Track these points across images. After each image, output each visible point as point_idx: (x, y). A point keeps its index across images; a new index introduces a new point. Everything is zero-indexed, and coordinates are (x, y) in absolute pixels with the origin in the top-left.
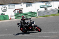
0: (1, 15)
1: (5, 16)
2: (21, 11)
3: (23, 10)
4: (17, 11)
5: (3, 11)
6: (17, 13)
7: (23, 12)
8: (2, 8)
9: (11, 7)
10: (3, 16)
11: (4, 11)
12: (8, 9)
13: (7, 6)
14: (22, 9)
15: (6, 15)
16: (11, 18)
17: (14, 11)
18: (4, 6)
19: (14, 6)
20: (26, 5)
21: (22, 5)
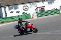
0: (22, 14)
1: (27, 15)
2: (43, 9)
5: (24, 10)
6: (39, 11)
7: (45, 10)
8: (23, 7)
9: (32, 5)
10: (25, 15)
11: (26, 10)
12: (29, 8)
13: (28, 5)
14: (44, 7)
15: (28, 14)
16: (33, 16)
18: (25, 5)
19: (36, 5)
20: (48, 2)
21: (43, 3)
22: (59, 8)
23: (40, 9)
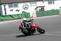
1: (26, 15)
2: (43, 9)
3: (45, 8)
4: (38, 8)
5: (24, 9)
7: (45, 10)
8: (23, 6)
9: (32, 4)
10: (25, 14)
12: (29, 7)
13: (28, 4)
14: (44, 6)
15: (28, 13)
16: (33, 16)
17: (35, 9)
18: (25, 4)
19: (36, 4)
21: (44, 3)
22: (59, 9)
23: (40, 8)
